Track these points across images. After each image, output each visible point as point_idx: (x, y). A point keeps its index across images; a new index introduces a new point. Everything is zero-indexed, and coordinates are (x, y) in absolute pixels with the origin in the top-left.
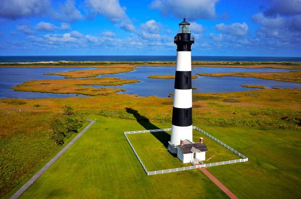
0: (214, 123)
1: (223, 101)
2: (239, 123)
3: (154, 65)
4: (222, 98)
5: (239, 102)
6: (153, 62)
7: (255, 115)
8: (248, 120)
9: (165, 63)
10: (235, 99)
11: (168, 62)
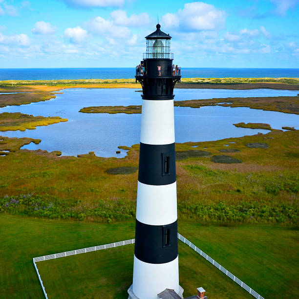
0: (208, 219)
1: (212, 161)
2: (253, 215)
3: (88, 86)
4: (210, 154)
5: (239, 162)
6: (87, 81)
7: (274, 192)
8: (267, 208)
9: (107, 83)
10: (229, 154)
11: (110, 80)
